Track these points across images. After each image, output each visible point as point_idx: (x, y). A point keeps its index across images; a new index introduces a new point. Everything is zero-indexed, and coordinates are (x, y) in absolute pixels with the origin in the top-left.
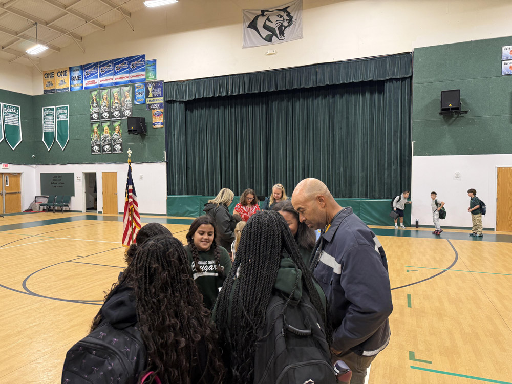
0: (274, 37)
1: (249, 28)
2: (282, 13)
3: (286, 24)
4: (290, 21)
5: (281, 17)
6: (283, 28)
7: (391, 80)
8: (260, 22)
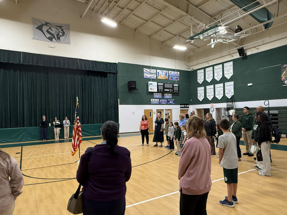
0: (54, 39)
1: (36, 29)
2: (59, 28)
3: (61, 34)
4: (63, 34)
5: (58, 30)
6: (59, 36)
7: (110, 73)
8: (45, 28)
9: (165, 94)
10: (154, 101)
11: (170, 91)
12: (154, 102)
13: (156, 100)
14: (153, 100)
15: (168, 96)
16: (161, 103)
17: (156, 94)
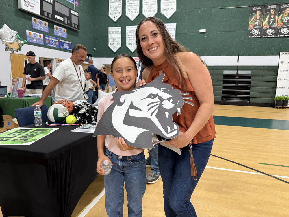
9: (55, 26)
10: (33, 36)
11: (66, 22)
12: (33, 38)
13: (38, 34)
14: (32, 33)
15: (61, 32)
16: (47, 44)
17: (37, 20)
